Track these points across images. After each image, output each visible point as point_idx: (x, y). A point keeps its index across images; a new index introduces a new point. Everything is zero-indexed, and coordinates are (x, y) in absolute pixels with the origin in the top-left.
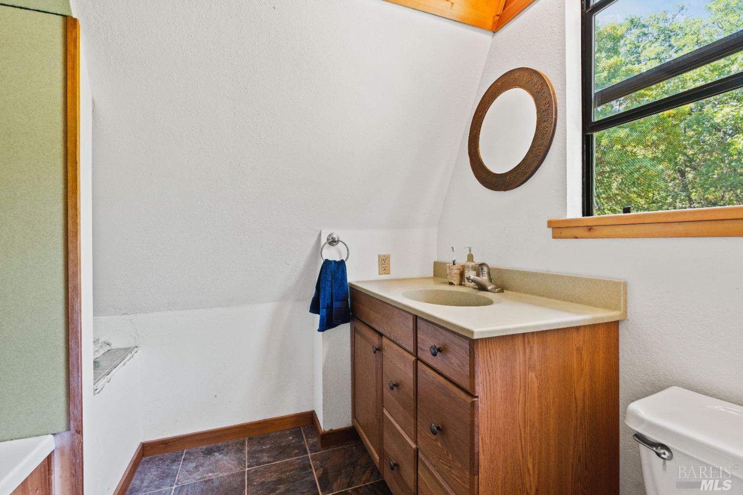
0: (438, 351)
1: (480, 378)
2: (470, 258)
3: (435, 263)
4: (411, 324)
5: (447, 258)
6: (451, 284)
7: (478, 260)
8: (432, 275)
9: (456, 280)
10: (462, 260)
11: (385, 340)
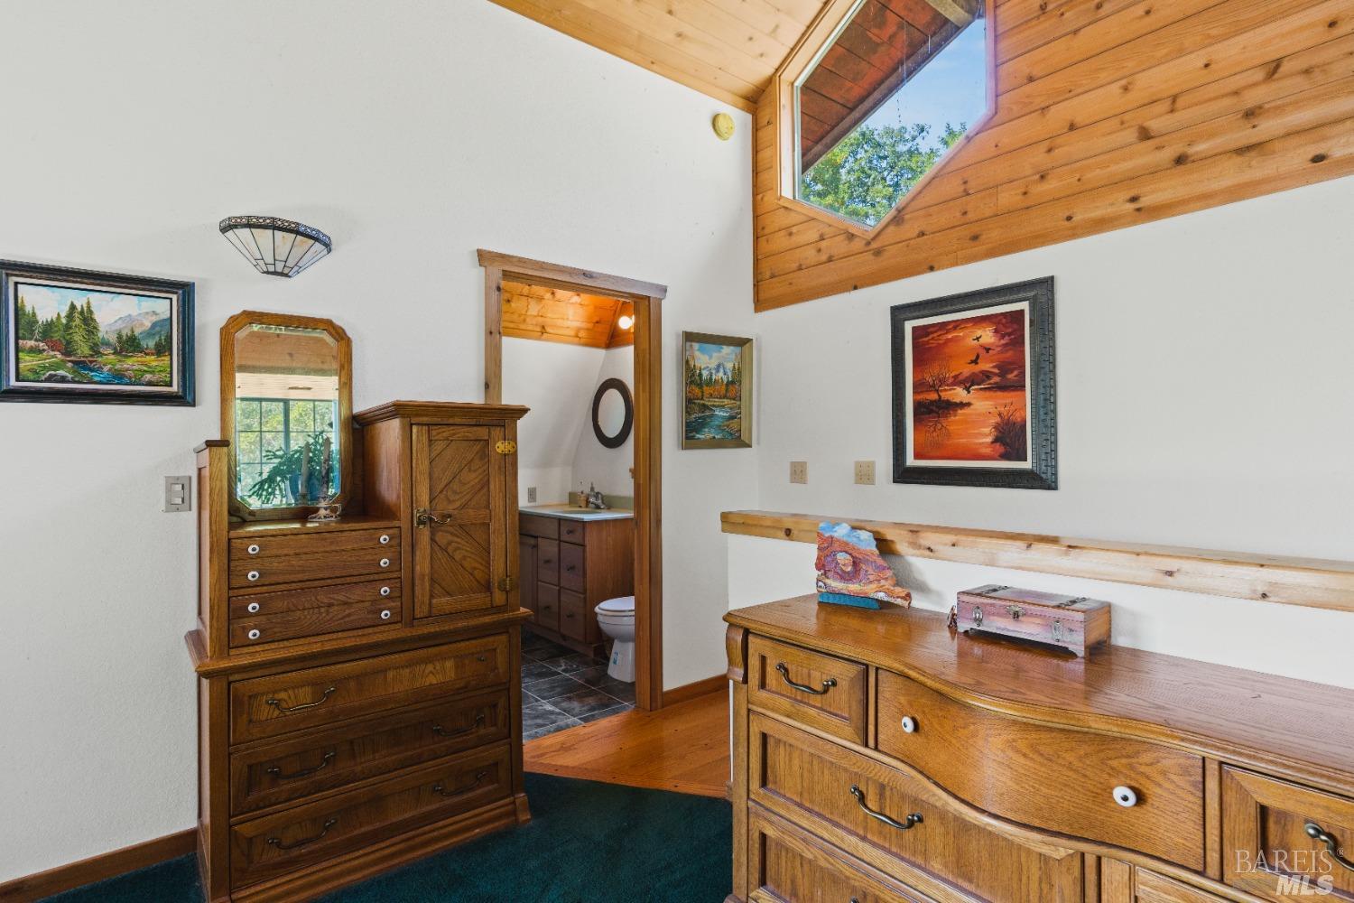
0: (570, 532)
1: (587, 539)
2: (592, 489)
3: (570, 494)
4: (556, 524)
5: (578, 489)
6: (580, 507)
7: (596, 490)
8: (567, 501)
9: (583, 504)
10: (587, 491)
11: (539, 539)
